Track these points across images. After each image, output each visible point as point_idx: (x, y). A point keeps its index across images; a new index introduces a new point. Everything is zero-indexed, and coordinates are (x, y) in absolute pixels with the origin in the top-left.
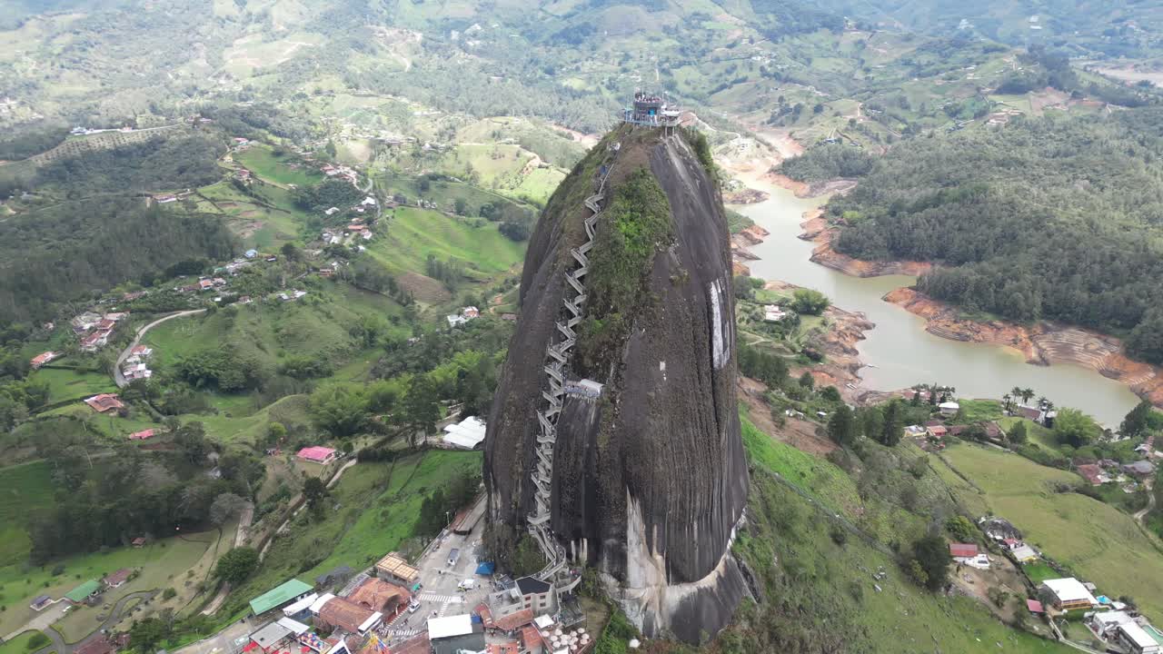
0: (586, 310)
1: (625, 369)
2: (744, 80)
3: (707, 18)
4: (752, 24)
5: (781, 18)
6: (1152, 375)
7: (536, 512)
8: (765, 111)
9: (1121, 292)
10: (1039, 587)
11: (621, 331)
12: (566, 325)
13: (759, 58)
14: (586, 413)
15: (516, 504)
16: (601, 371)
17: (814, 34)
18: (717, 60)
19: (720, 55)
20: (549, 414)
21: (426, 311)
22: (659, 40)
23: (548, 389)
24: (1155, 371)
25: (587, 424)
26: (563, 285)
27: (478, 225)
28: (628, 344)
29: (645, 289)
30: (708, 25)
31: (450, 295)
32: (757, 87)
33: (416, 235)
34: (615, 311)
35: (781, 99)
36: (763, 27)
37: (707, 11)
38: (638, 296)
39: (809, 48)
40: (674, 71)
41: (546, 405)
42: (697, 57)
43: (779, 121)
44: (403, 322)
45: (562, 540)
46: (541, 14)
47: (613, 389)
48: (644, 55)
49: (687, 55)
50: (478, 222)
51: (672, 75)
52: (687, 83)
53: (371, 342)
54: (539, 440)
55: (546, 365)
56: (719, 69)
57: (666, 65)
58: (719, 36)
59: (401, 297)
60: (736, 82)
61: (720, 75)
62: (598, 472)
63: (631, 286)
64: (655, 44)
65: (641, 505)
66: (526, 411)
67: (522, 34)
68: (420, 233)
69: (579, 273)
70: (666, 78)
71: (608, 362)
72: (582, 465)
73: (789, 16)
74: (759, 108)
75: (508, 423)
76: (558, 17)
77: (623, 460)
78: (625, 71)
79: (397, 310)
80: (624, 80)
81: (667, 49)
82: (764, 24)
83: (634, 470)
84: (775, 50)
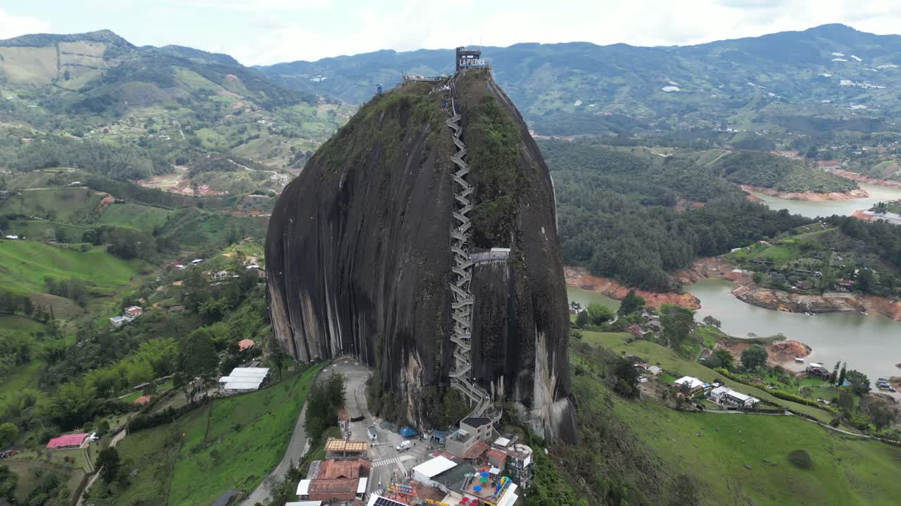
0: (476, 198)
1: (522, 234)
2: (257, 137)
3: (212, 93)
4: (248, 99)
5: (269, 93)
6: (610, 284)
7: (455, 368)
8: (283, 158)
9: (576, 239)
10: (673, 386)
11: (512, 208)
12: (460, 213)
13: (264, 122)
14: (502, 272)
15: (439, 365)
16: (503, 240)
17: (296, 106)
18: (229, 124)
19: (231, 120)
20: (459, 284)
21: (65, 326)
22: (175, 109)
23: (455, 264)
24: (611, 281)
25: (504, 280)
26: (451, 184)
27: (84, 249)
28: (520, 216)
29: (521, 175)
30: (215, 98)
31: (83, 310)
32: (269, 141)
33: (23, 263)
34: (503, 194)
35: (292, 149)
36: (258, 100)
37: (211, 88)
38: (518, 181)
39: (296, 115)
40: (195, 131)
41: (455, 278)
42: (212, 122)
43: (296, 163)
44: (47, 337)
45: (483, 383)
46: (55, 89)
47: (517, 250)
48: (166, 119)
49: (203, 121)
50: (83, 247)
51: (195, 135)
52: (210, 140)
53: (24, 358)
54: (453, 307)
55: (452, 245)
56: (231, 130)
57: (188, 127)
58: (226, 106)
59: (39, 315)
60: (251, 138)
61: (234, 135)
62: (518, 315)
63: (512, 174)
64: (173, 112)
65: (546, 336)
66: (441, 285)
67: (40, 104)
68: (28, 262)
69: (460, 174)
70: (191, 137)
71: (508, 232)
72: (504, 312)
73: (275, 93)
74: (276, 156)
75: (427, 297)
76: (73, 91)
77: (535, 301)
78: (152, 132)
79: (38, 327)
80: (154, 139)
81: (185, 116)
82: (258, 98)
83: (543, 309)
84: (272, 116)
